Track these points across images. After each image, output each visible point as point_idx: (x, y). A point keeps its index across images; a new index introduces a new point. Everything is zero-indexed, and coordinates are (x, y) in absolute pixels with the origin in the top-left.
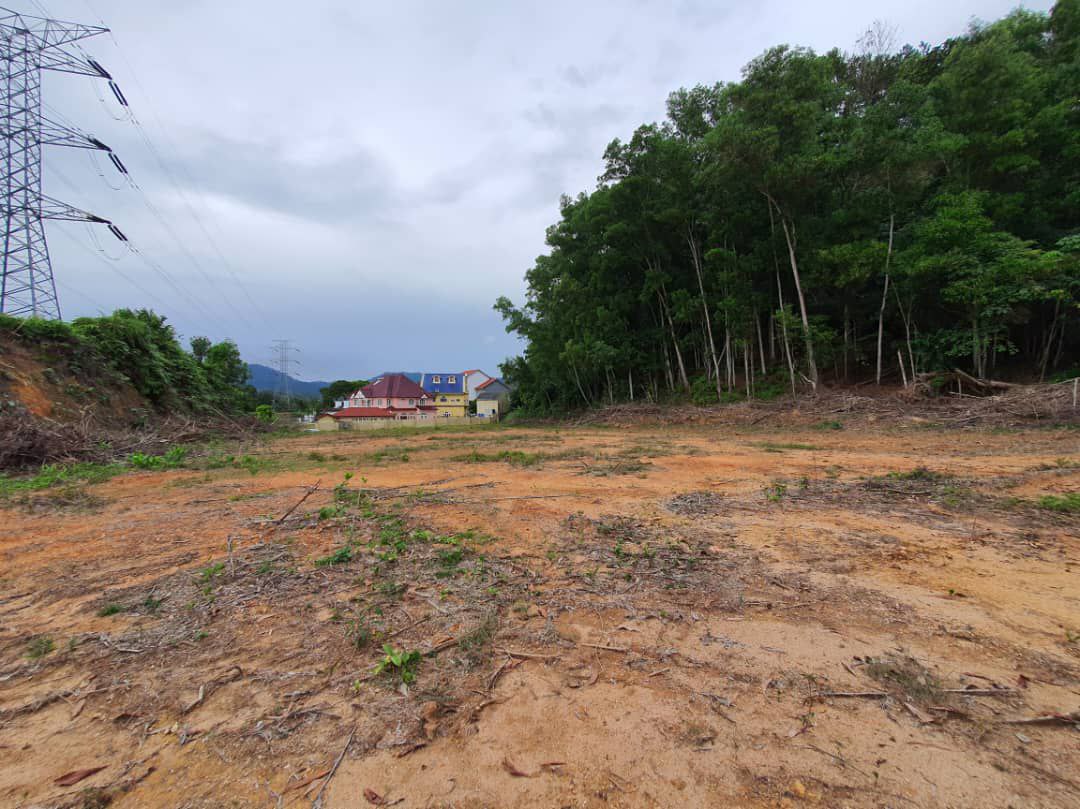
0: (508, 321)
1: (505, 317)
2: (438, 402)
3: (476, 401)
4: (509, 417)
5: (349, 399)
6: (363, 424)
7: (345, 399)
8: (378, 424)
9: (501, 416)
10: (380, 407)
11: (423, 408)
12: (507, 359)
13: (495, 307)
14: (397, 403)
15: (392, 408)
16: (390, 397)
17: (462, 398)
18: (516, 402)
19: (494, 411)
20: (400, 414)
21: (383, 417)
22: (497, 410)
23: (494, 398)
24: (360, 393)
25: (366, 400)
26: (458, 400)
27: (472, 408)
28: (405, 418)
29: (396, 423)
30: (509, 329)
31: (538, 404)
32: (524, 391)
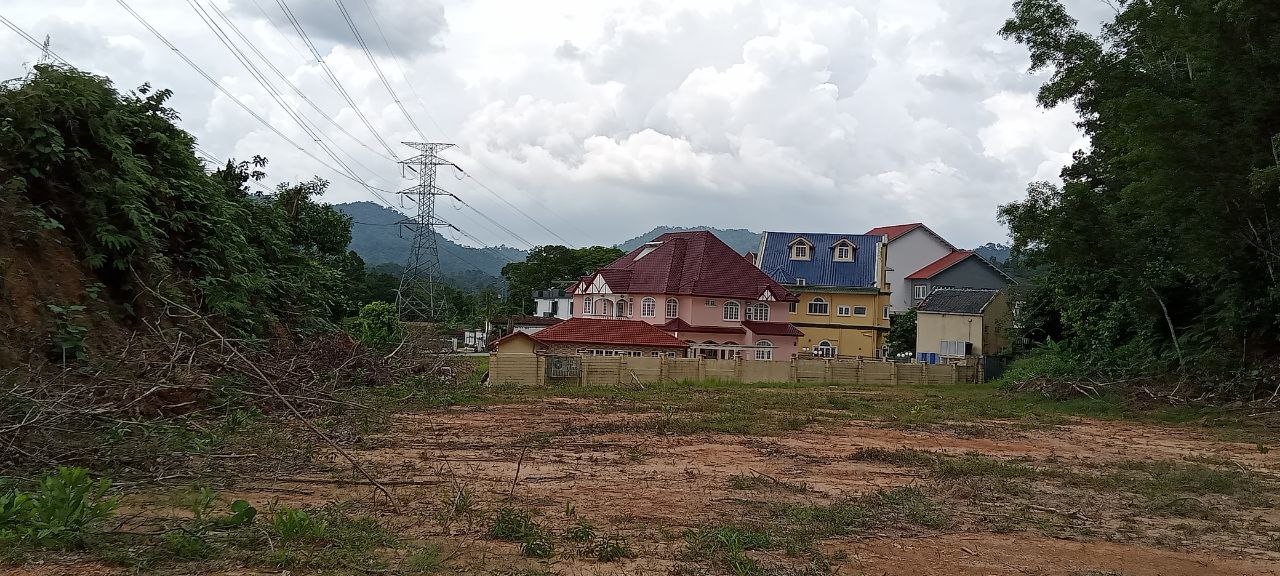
0: (1049, 72)
1: (1038, 60)
2: (802, 314)
3: (912, 316)
4: (1022, 370)
5: (572, 295)
6: (604, 365)
7: (562, 295)
8: (646, 366)
9: (993, 364)
10: (651, 320)
11: (762, 329)
12: (1032, 190)
13: (1010, 28)
14: (693, 313)
15: (679, 325)
16: (673, 293)
17: (871, 307)
18: (1046, 326)
19: (969, 347)
20: (699, 345)
21: (653, 348)
22: (978, 344)
23: (970, 310)
24: (599, 280)
25: (614, 299)
26: (860, 311)
27: (902, 335)
28: (713, 354)
29: (692, 365)
30: (1049, 96)
31: (1123, 334)
32: (1071, 290)
